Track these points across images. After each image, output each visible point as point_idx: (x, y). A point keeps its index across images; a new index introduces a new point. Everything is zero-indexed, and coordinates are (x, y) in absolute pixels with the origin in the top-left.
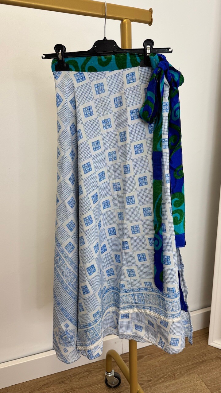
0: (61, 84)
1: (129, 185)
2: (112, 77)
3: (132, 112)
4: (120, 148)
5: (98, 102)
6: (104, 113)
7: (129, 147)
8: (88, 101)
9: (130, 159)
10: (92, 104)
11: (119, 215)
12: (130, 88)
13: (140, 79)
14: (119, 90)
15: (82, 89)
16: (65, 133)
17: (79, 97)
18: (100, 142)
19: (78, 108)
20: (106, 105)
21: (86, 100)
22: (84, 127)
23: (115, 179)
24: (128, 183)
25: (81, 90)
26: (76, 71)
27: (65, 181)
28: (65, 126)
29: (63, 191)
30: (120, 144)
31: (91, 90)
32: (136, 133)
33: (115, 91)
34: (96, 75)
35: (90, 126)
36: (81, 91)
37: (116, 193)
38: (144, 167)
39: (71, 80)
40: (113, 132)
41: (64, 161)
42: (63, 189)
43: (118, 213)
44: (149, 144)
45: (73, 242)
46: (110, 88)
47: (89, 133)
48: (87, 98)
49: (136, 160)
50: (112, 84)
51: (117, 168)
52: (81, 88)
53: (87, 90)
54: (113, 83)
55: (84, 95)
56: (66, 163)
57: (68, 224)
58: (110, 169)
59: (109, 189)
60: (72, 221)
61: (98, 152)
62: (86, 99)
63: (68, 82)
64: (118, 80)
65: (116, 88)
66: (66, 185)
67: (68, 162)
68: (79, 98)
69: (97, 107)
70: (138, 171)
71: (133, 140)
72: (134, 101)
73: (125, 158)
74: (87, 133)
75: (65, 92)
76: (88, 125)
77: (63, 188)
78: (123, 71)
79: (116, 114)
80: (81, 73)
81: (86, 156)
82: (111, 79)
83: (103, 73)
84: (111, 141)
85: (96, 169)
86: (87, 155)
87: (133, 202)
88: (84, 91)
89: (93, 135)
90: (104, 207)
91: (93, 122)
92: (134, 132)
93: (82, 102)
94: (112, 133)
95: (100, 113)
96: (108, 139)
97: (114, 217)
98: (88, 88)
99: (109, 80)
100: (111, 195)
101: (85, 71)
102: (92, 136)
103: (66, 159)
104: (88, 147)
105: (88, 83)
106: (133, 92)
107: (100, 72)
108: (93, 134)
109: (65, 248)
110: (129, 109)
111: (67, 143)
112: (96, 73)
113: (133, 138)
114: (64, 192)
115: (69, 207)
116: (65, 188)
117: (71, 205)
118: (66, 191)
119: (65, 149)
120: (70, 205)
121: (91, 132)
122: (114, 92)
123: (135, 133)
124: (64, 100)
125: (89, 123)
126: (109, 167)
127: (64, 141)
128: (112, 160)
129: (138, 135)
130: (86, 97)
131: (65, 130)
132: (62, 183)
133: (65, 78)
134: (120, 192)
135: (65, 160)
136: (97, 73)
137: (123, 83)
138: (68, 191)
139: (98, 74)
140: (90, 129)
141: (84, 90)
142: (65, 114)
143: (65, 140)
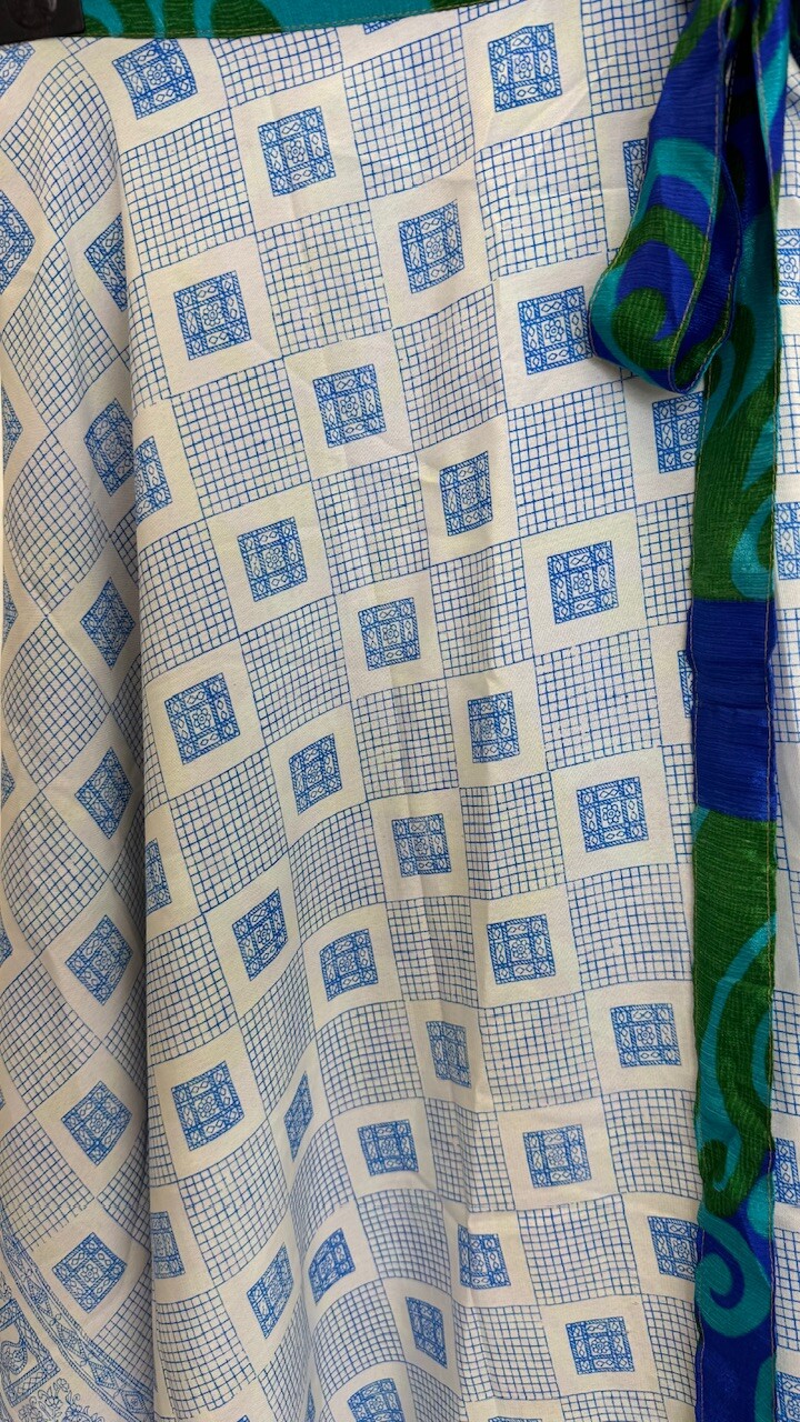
0: (28, 131)
1: (508, 844)
2: (388, 68)
3: (531, 314)
4: (443, 578)
5: (282, 251)
6: (330, 329)
7: (508, 567)
8: (211, 242)
9: (518, 656)
10: (240, 259)
11: (433, 1038)
12: (517, 144)
13: (594, 76)
14: (434, 161)
15: (174, 159)
16: (49, 472)
17: (145, 214)
18: (302, 533)
19: (141, 292)
20: (346, 269)
21: (200, 235)
22: (182, 421)
23: (412, 791)
24: (505, 825)
25: (164, 163)
26: (129, 32)
27: (46, 806)
28: (47, 416)
29: (38, 882)
30: (445, 547)
31: (235, 165)
32: (565, 466)
33: (406, 170)
34: (273, 55)
35: (222, 417)
36: (166, 173)
37: (414, 887)
38: (621, 710)
39: (98, 100)
40: (393, 462)
41: (44, 669)
42: (38, 868)
43: (430, 1025)
44: (655, 548)
45: (111, 1236)
46: (372, 146)
47: (215, 465)
48: (207, 221)
49: (558, 665)
50: (386, 117)
51: (421, 715)
52: (162, 153)
53: (205, 166)
54: (396, 114)
55: (182, 199)
56: (56, 685)
57: (74, 1112)
58: (375, 725)
59: (364, 858)
60: (102, 1087)
61: (284, 602)
62: (198, 225)
63: (72, 113)
64: (432, 90)
65: (412, 146)
66: (57, 836)
67: (69, 671)
68: (147, 224)
69: (280, 286)
70: (577, 740)
71: (541, 516)
72: (549, 237)
73: (477, 653)
74: (206, 468)
75: (50, 181)
76: (210, 410)
77: (32, 861)
78: (464, 18)
79: (418, 338)
80: (166, 44)
81: (192, 631)
82: (380, 83)
83: (322, 40)
84: (378, 528)
85: (270, 723)
86: (201, 626)
87: (542, 965)
88: (187, 174)
89: (250, 485)
90: (334, 986)
91: (244, 388)
92: (544, 462)
93: (172, 248)
94: (386, 475)
95: (298, 325)
96: (356, 514)
97: (402, 1054)
98: (211, 152)
99: (361, 90)
100: (381, 898)
101: (190, 32)
102: (241, 488)
103: (57, 656)
104: (213, 565)
105: (215, 118)
106: (541, 171)
107: (299, 36)
108: (248, 475)
109: (57, 1274)
110: (512, 292)
111: (61, 536)
112: (270, 45)
113: (539, 505)
114: (43, 890)
115: (76, 994)
116: (50, 857)
117: (93, 980)
118: (55, 877)
119: (46, 581)
120: (83, 981)
121: (233, 458)
122: (397, 174)
123: (555, 469)
124: (45, 238)
125: (216, 398)
126: (364, 711)
127: (42, 527)
128: (392, 662)
129: (578, 484)
130: (196, 215)
131: (44, 449)
132: (28, 825)
133: (55, 88)
134: (442, 884)
135: (50, 663)
136: (280, 41)
137: (465, 110)
138: (68, 878)
139: (283, 53)
140: (228, 437)
141: (184, 165)
142: (50, 336)
143: (49, 520)
